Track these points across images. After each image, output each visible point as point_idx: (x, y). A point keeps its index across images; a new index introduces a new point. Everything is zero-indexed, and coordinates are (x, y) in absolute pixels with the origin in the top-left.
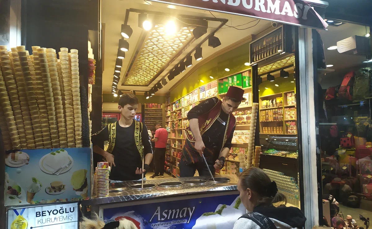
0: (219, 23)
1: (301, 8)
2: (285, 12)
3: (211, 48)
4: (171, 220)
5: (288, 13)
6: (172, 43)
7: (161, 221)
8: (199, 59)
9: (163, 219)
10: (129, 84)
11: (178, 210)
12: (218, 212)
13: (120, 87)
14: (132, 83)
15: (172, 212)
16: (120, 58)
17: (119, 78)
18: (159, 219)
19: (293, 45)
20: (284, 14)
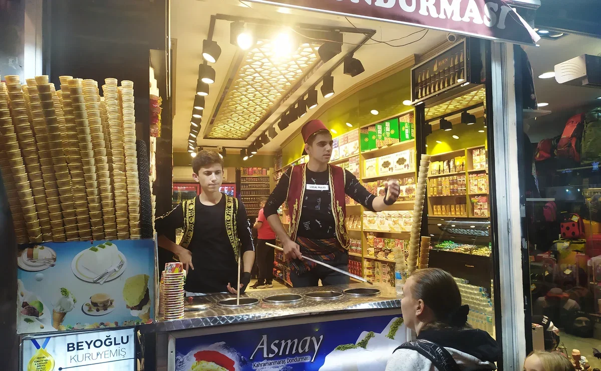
0: (362, 36)
1: (496, 9)
2: (469, 17)
3: (349, 77)
4: (284, 356)
5: (473, 18)
6: (284, 69)
7: (268, 359)
8: (329, 96)
9: (271, 356)
10: (216, 136)
11: (296, 341)
12: (361, 344)
13: (201, 141)
14: (220, 135)
15: (287, 344)
16: (201, 94)
17: (200, 126)
18: (265, 356)
19: (482, 71)
20: (468, 20)
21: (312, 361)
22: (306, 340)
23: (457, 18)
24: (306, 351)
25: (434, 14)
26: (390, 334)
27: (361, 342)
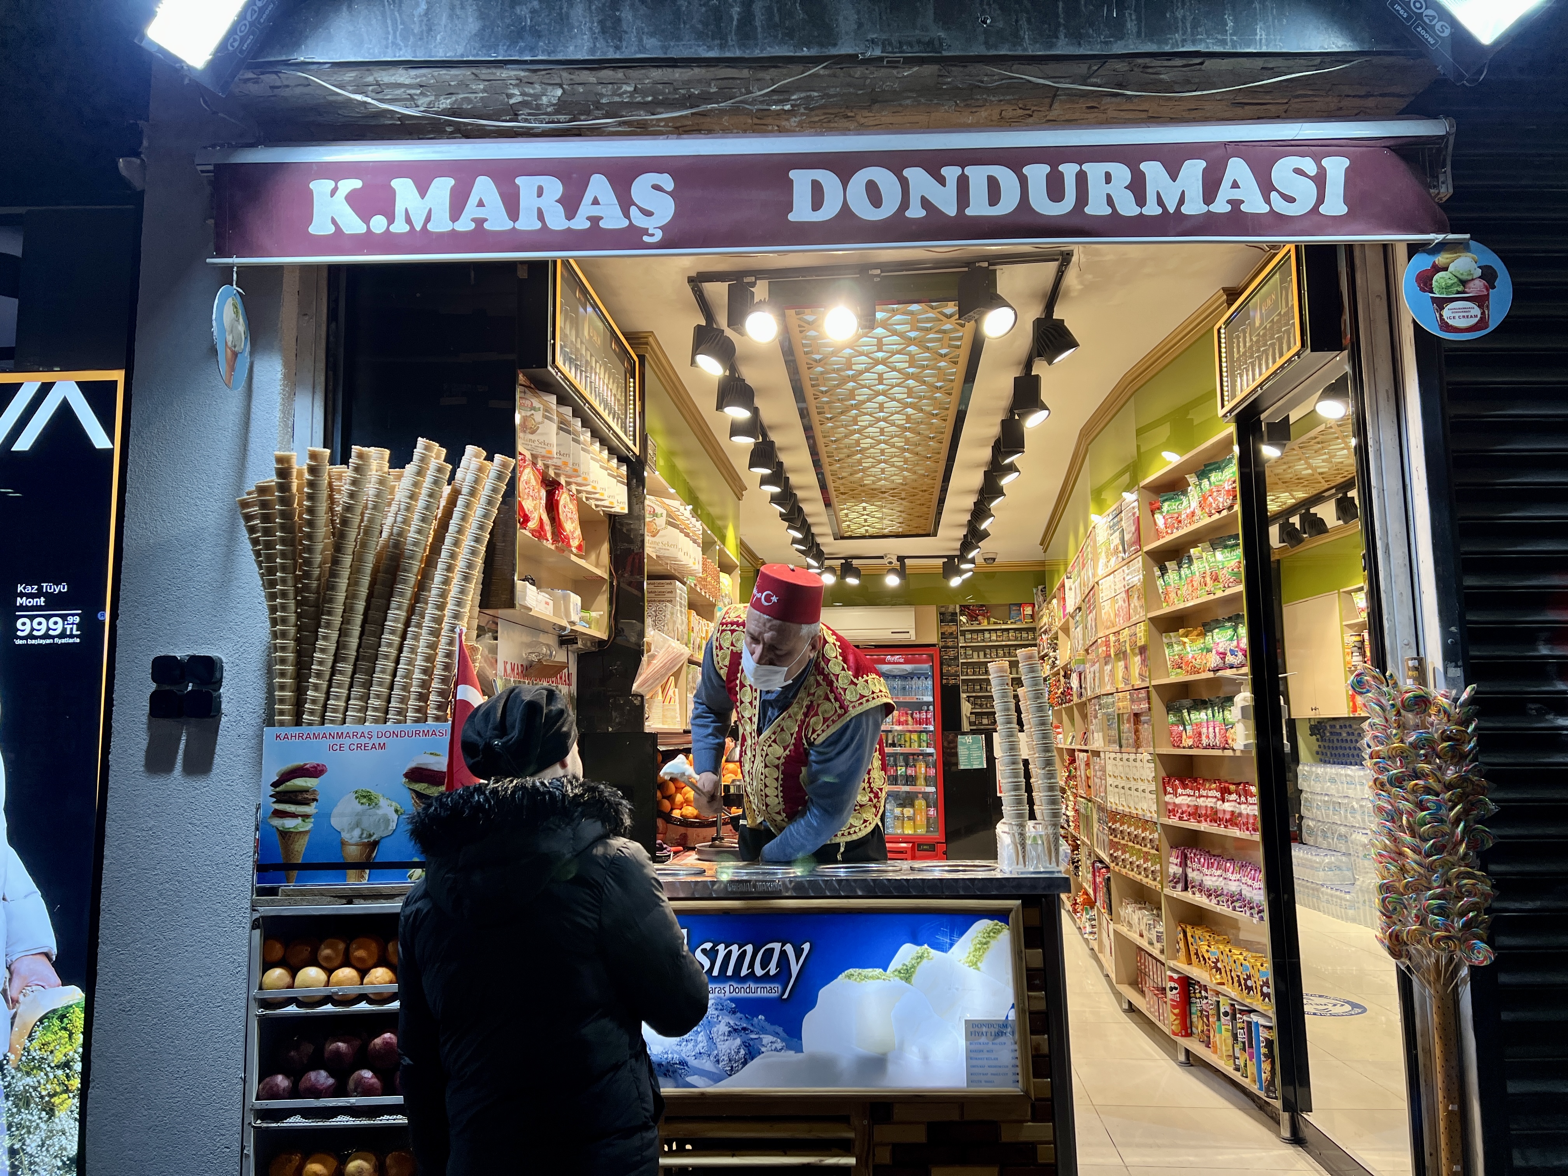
2: (1229, 201)
4: (723, 978)
5: (1242, 202)
12: (900, 972)
20: (1226, 208)
21: (785, 996)
22: (773, 949)
23: (1194, 207)
24: (772, 973)
26: (971, 957)
27: (899, 967)
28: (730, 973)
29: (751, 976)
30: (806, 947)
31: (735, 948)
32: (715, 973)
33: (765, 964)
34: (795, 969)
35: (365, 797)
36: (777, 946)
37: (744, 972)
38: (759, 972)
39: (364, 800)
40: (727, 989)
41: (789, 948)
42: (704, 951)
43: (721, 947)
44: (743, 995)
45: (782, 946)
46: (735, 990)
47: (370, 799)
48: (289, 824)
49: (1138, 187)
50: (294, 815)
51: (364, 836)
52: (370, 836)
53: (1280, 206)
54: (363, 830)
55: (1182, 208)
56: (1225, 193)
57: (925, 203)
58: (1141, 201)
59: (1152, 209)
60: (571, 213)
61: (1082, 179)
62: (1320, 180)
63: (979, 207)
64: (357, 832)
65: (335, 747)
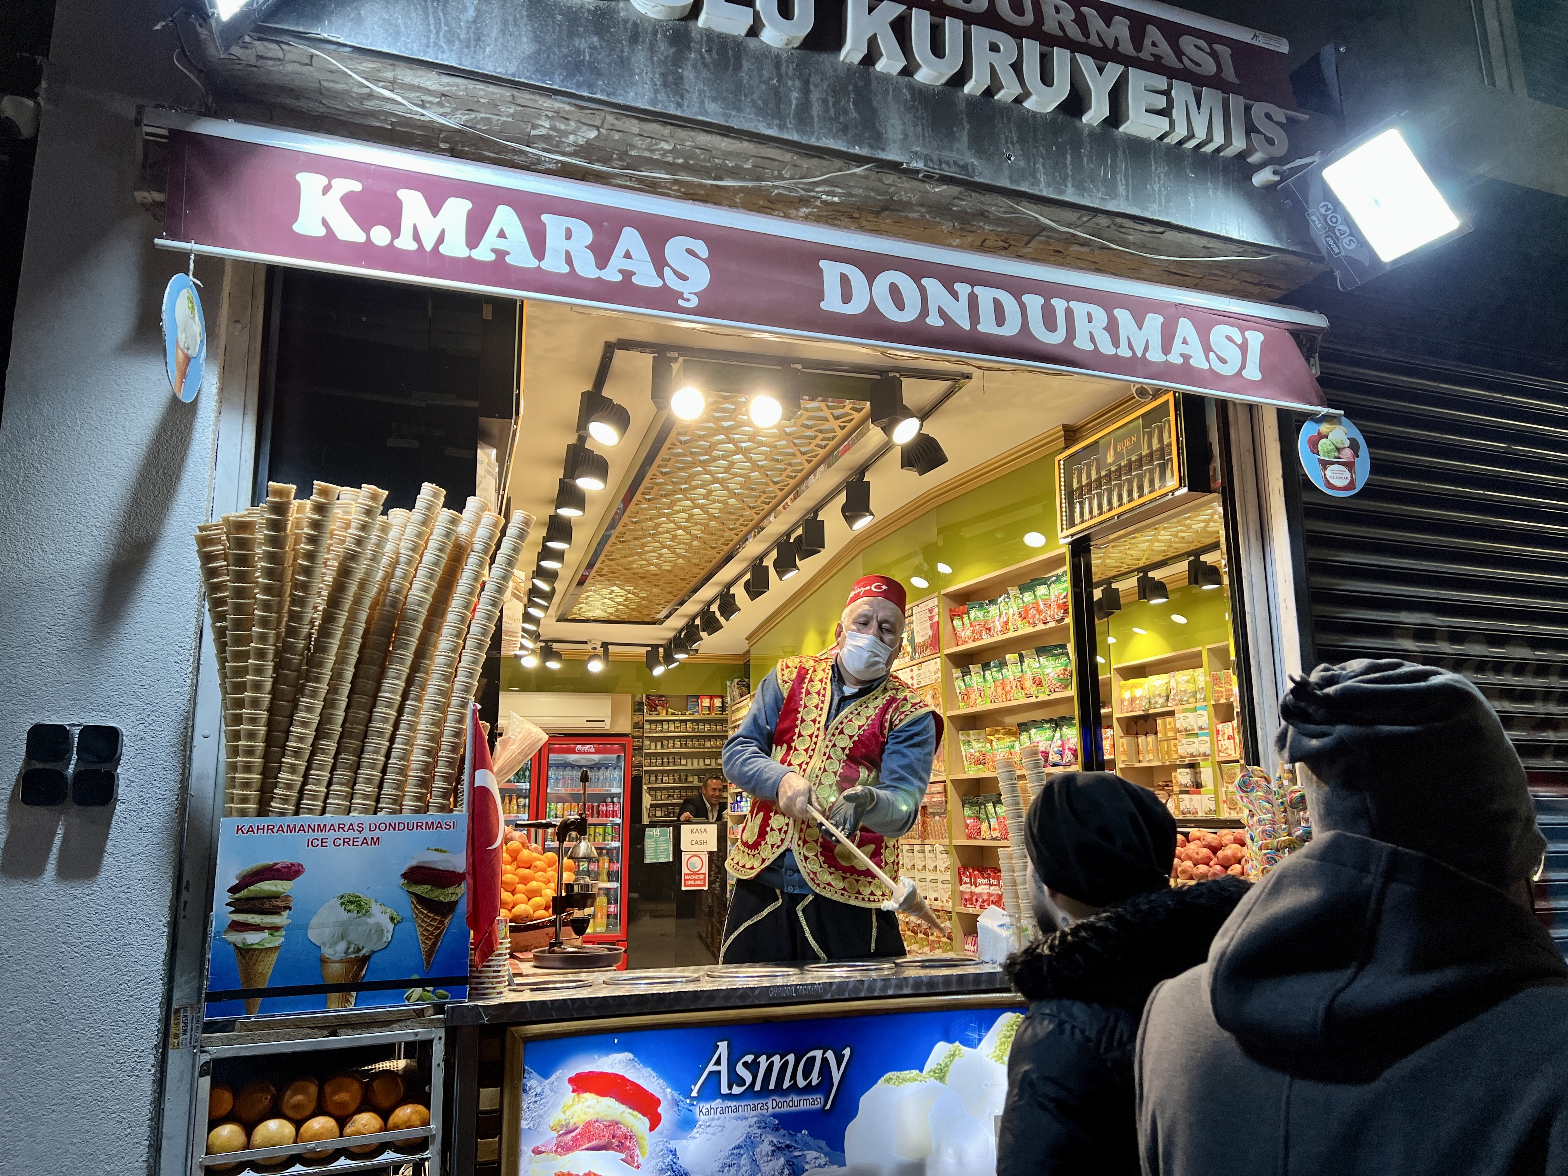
9: (737, 1090)
10: (590, 615)
12: (935, 1072)
13: (550, 627)
14: (598, 613)
15: (771, 1066)
16: (565, 512)
17: (553, 590)
18: (724, 1090)
20: (1180, 361)
21: (828, 1107)
22: (814, 1058)
23: (1155, 355)
24: (814, 1083)
25: (1107, 348)
26: (998, 1052)
27: (934, 1067)
28: (772, 1086)
29: (794, 1088)
30: (847, 1052)
31: (776, 1058)
32: (757, 1087)
33: (807, 1074)
34: (836, 1077)
35: (352, 903)
36: (818, 1054)
37: (786, 1084)
38: (801, 1083)
39: (352, 907)
40: (770, 1105)
41: (830, 1055)
42: (745, 1064)
43: (763, 1059)
44: (786, 1109)
45: (824, 1054)
46: (777, 1105)
47: (360, 906)
48: (252, 938)
49: (1112, 328)
50: (258, 928)
51: (351, 950)
52: (359, 950)
53: (1218, 366)
54: (349, 943)
55: (1147, 355)
56: (1177, 347)
57: (942, 313)
58: (1116, 343)
59: (1124, 352)
60: (602, 261)
61: (1069, 313)
62: (1244, 348)
63: (987, 326)
64: (342, 946)
65: (316, 842)
